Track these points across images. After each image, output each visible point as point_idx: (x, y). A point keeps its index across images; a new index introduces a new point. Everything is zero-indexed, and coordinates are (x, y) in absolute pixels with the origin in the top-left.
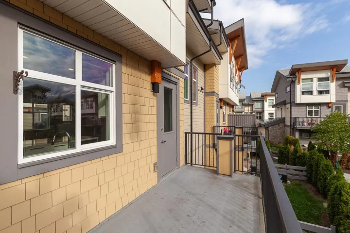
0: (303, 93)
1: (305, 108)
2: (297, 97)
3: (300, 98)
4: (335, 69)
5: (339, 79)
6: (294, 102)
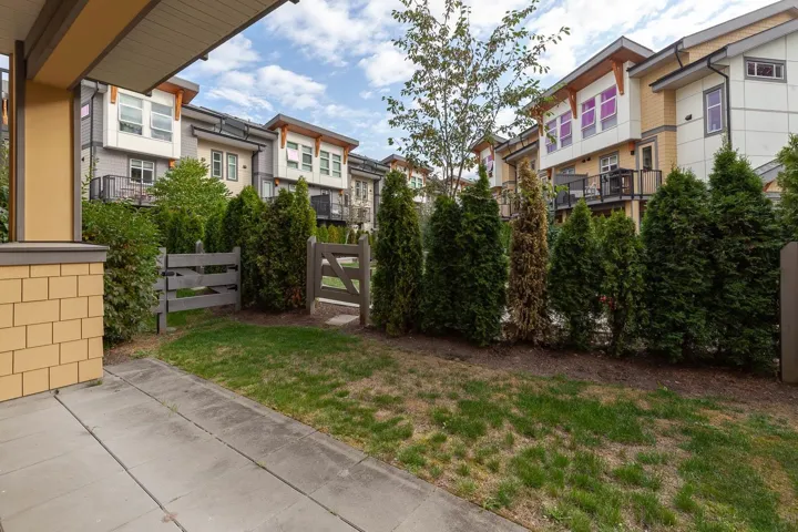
0: (123, 126)
1: (125, 161)
2: (109, 132)
3: (114, 138)
4: (180, 96)
5: (185, 118)
6: (101, 144)
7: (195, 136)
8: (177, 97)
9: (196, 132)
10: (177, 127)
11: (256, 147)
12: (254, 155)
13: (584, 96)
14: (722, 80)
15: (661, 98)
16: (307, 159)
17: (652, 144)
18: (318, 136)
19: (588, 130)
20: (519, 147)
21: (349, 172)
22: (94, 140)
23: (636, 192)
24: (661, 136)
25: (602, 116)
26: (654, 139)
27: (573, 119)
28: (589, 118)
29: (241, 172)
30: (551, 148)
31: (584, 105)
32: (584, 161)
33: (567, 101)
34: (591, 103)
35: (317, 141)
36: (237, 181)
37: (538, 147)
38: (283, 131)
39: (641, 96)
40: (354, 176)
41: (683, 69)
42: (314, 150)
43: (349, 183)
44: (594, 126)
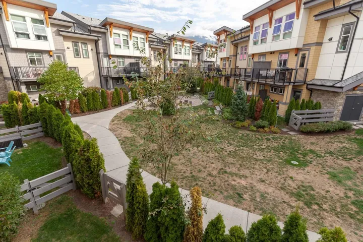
0: (17, 34)
1: (25, 54)
2: (11, 39)
4: (47, 12)
5: (53, 25)
6: (8, 46)
7: (61, 35)
8: (45, 13)
9: (61, 33)
10: (49, 31)
11: (96, 38)
12: (96, 42)
13: (278, 14)
14: (354, 19)
15: (318, 24)
16: (126, 42)
17: (307, 52)
18: (130, 28)
19: (275, 38)
20: (240, 36)
21: (150, 47)
22: (4, 44)
23: (292, 80)
24: (313, 48)
25: (285, 30)
26: (308, 50)
27: (269, 28)
28: (277, 29)
29: (90, 53)
30: (255, 43)
31: (276, 20)
32: (271, 53)
33: (268, 15)
34: (280, 20)
35: (130, 31)
36: (89, 58)
37: (249, 39)
38: (110, 27)
39: (308, 22)
40: (152, 48)
41: (335, 9)
42: (129, 37)
43: (150, 53)
44: (279, 35)
